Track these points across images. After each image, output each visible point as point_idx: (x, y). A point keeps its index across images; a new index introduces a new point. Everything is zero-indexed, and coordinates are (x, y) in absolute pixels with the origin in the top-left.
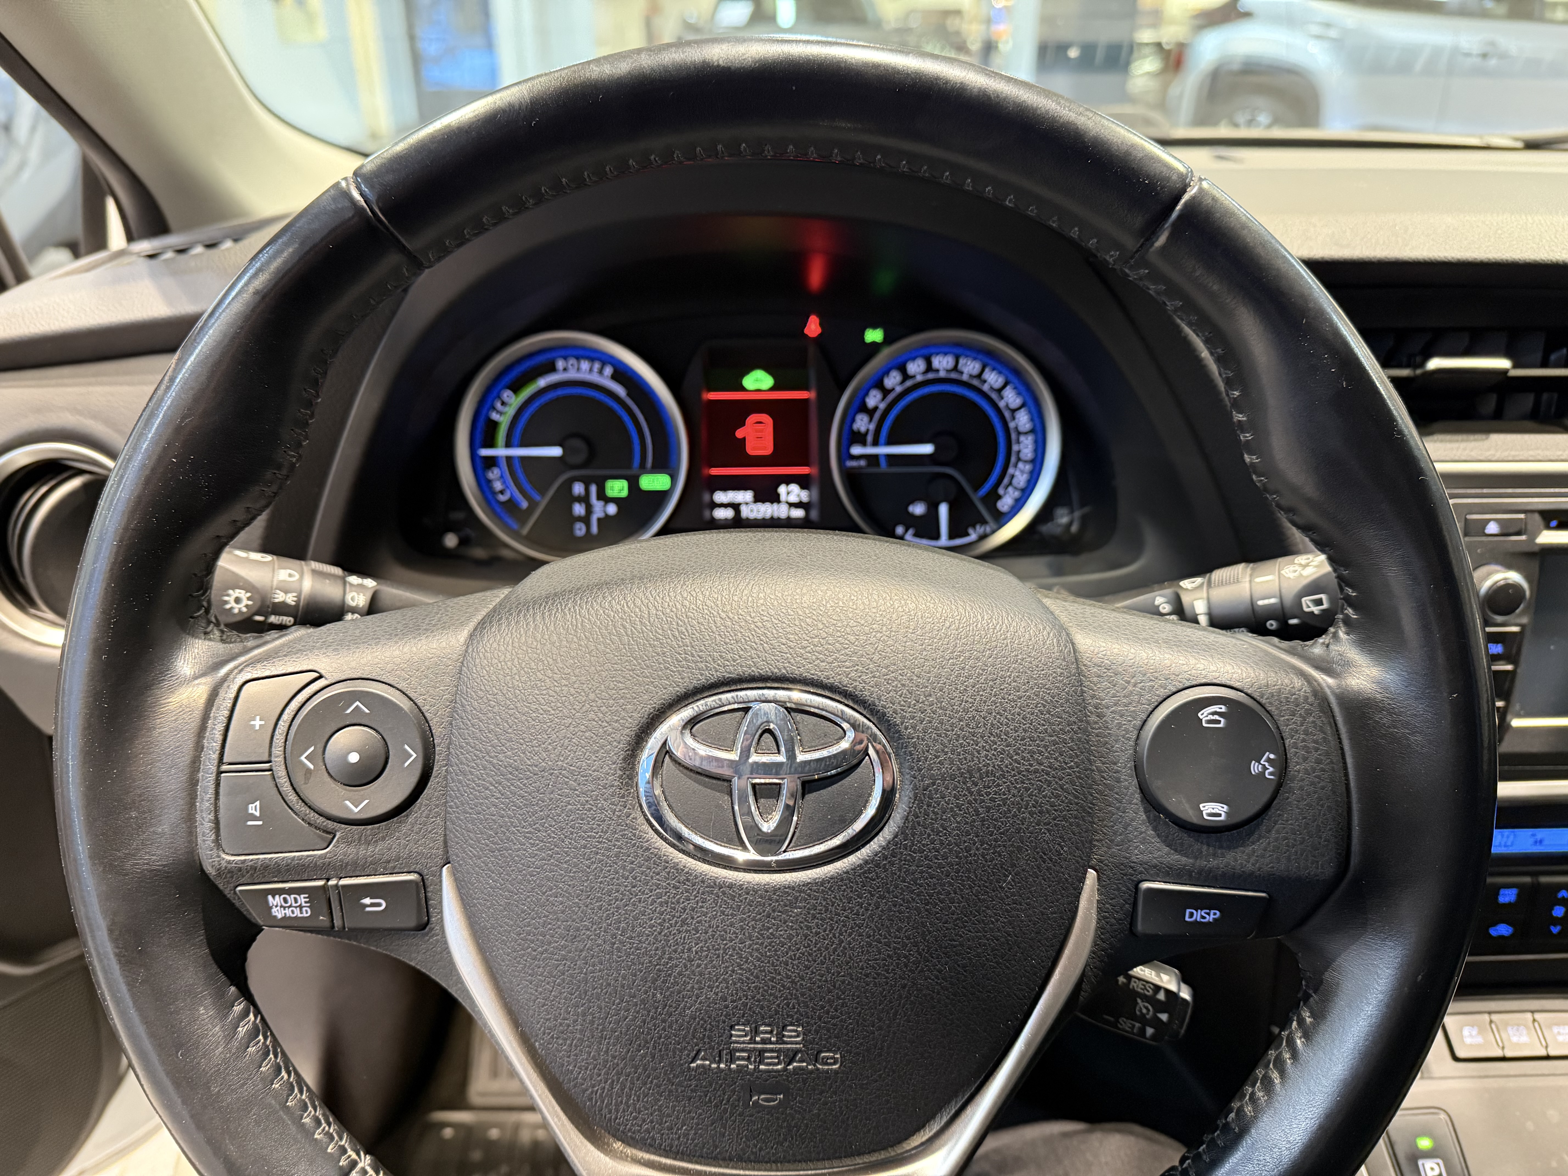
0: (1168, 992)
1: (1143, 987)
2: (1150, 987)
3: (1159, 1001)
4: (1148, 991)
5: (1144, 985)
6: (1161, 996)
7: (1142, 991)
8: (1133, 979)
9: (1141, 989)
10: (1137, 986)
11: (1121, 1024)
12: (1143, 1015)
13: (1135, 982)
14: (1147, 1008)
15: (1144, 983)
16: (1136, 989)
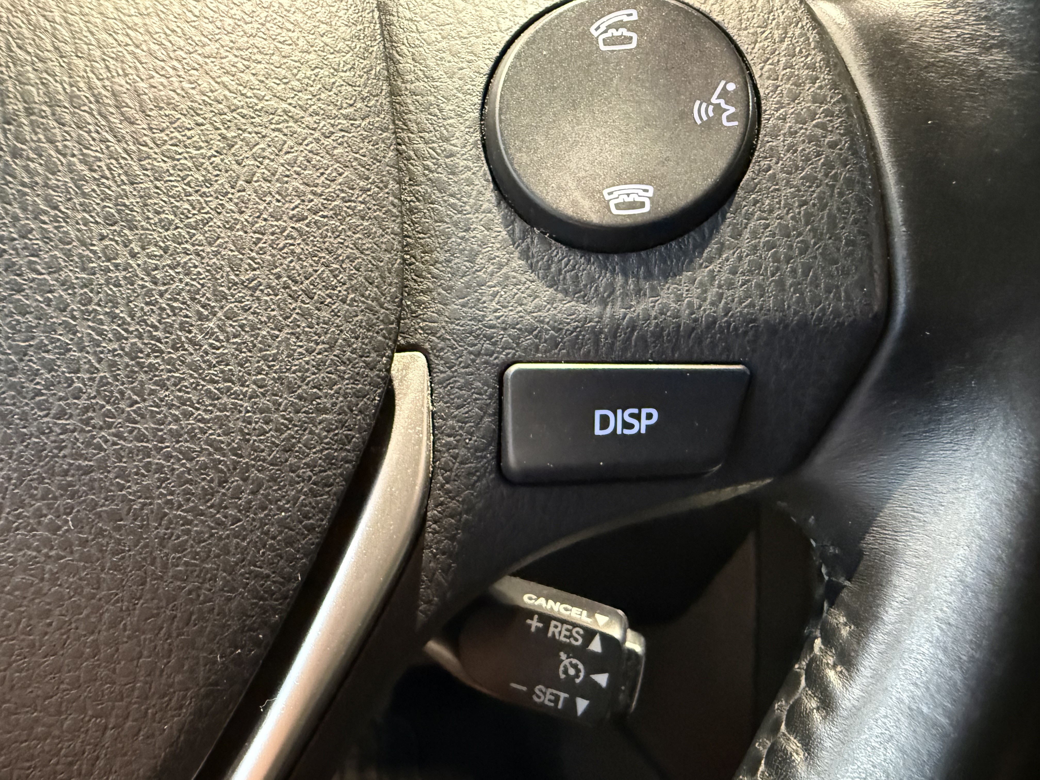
0: (607, 639)
1: (568, 634)
2: (578, 633)
3: (594, 654)
4: (576, 640)
5: (570, 631)
6: (596, 646)
7: (568, 641)
8: (553, 623)
9: (565, 636)
10: (560, 633)
11: (539, 697)
12: (570, 679)
13: (556, 627)
14: (575, 667)
15: (570, 627)
16: (557, 637)
